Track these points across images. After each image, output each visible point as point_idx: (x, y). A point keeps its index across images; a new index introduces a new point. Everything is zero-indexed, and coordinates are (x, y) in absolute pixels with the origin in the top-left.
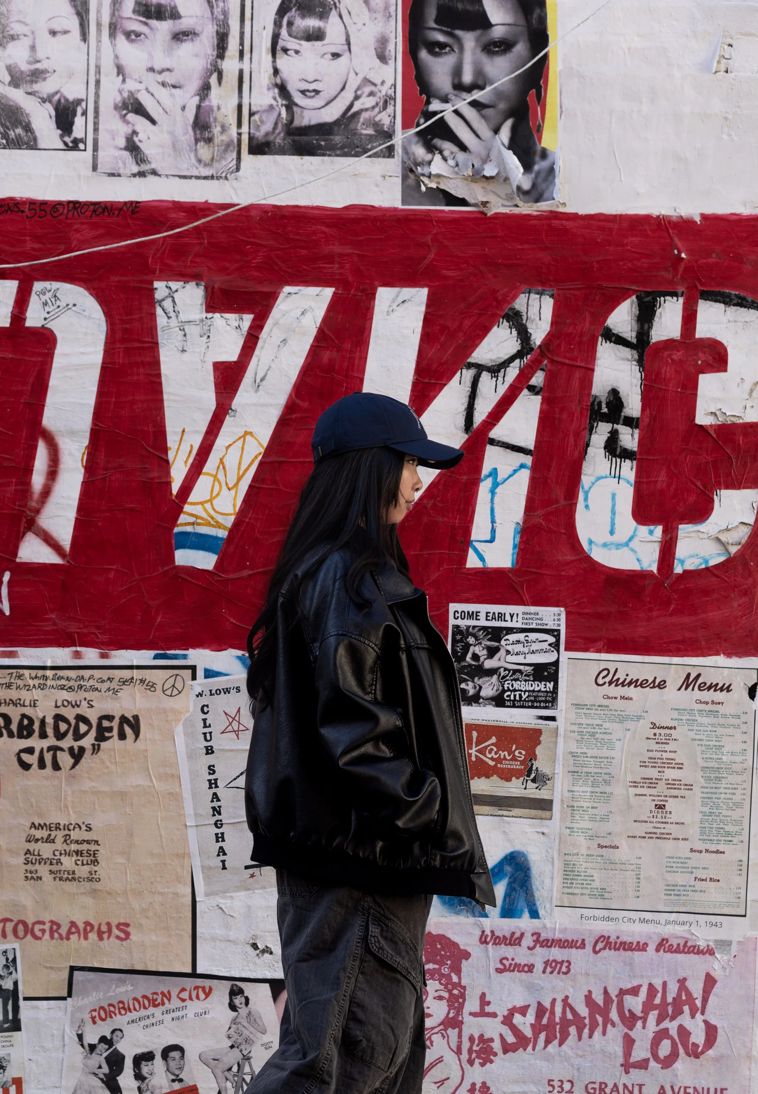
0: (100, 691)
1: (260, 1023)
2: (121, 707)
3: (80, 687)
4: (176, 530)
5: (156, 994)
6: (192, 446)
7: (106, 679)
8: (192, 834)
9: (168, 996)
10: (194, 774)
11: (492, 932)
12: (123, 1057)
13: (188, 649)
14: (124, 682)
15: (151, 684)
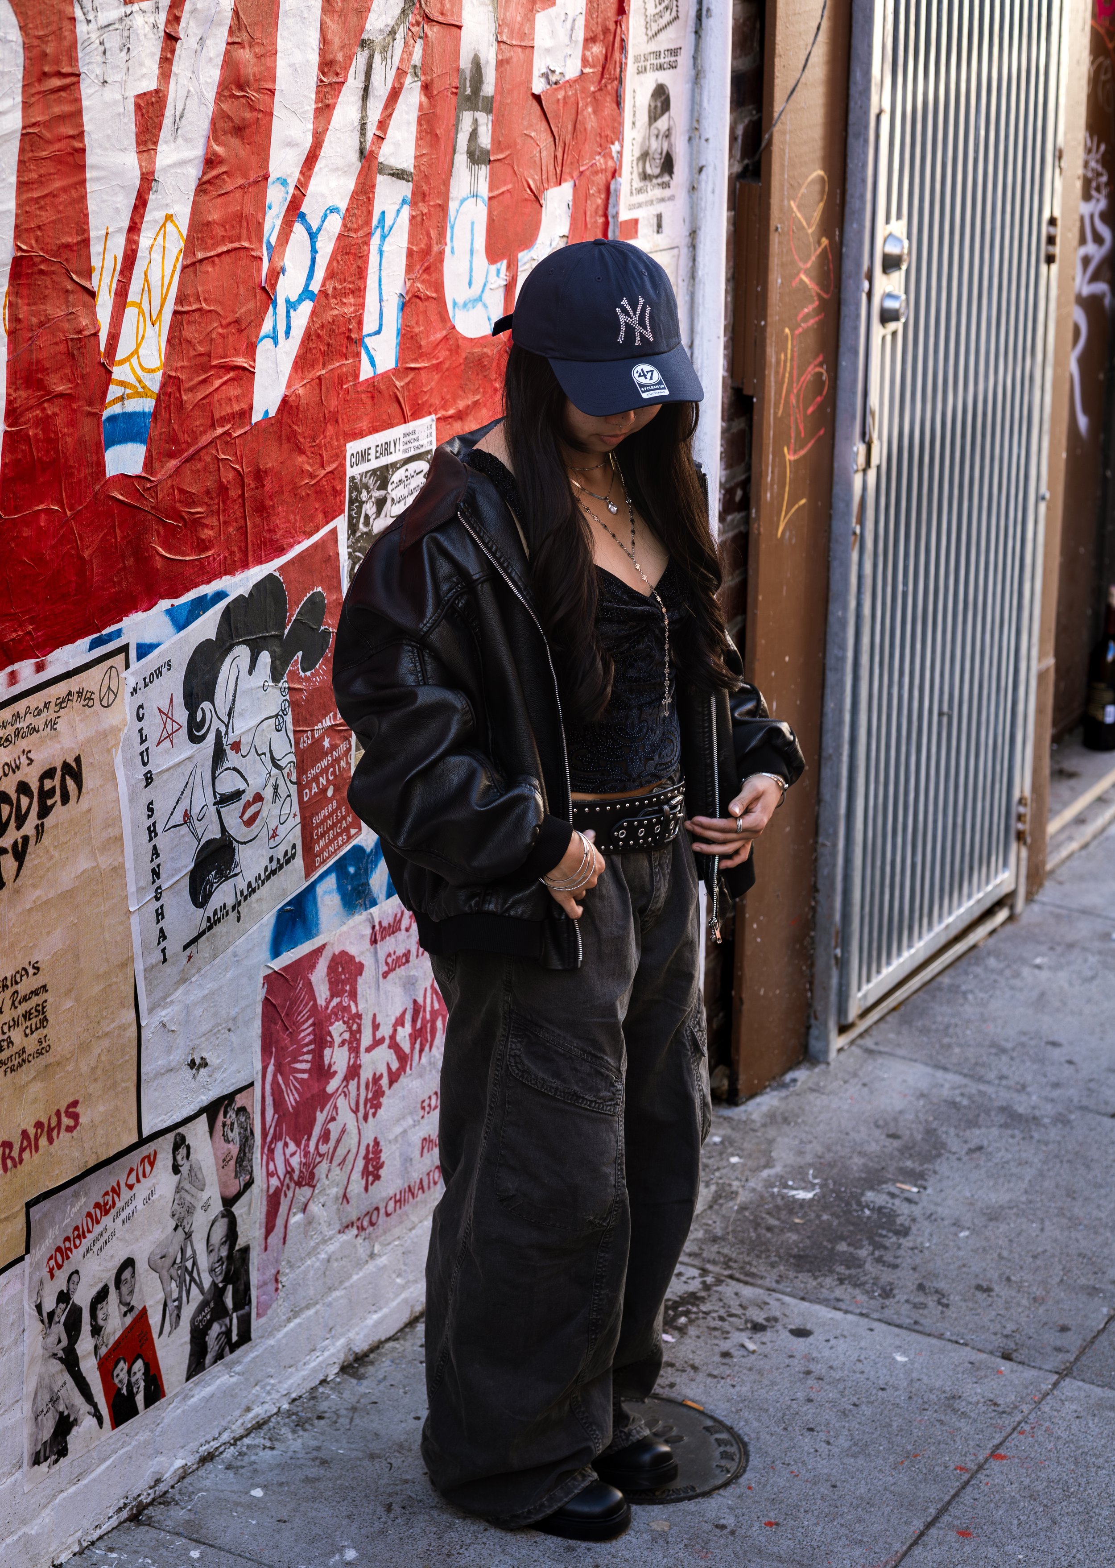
0: (38, 731)
1: (200, 1176)
2: (62, 748)
3: (17, 732)
4: (106, 414)
5: (107, 1193)
6: (115, 258)
7: (41, 706)
8: (135, 923)
9: (116, 1191)
10: (135, 824)
11: (380, 923)
12: (80, 1309)
13: (121, 620)
14: (61, 703)
15: (89, 694)
